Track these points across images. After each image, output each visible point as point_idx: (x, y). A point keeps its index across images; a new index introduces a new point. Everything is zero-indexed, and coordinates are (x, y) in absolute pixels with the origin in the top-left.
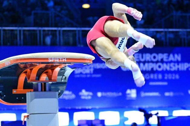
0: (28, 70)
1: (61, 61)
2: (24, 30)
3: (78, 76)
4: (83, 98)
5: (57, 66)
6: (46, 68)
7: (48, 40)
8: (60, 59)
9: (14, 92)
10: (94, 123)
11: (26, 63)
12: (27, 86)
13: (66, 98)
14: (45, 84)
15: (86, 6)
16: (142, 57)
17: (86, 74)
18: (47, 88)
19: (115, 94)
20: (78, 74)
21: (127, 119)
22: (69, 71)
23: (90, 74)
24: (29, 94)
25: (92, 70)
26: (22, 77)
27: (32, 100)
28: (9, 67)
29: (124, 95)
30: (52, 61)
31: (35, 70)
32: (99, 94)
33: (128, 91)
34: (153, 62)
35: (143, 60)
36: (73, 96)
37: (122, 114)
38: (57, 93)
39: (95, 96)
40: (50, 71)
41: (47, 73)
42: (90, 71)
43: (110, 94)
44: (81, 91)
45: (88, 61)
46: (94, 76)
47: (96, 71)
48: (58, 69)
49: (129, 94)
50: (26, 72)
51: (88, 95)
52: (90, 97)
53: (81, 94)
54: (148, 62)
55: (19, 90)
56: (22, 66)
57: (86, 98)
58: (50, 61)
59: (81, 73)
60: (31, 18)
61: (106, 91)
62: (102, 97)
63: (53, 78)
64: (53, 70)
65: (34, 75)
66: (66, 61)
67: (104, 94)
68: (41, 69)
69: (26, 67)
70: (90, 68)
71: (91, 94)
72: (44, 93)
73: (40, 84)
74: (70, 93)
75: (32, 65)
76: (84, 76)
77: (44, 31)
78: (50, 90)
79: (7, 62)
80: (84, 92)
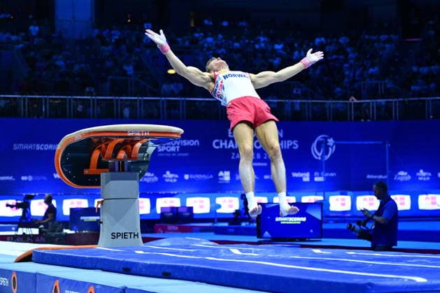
0: (103, 146)
1: (143, 134)
2: (98, 100)
3: (162, 155)
4: (167, 180)
5: (138, 141)
6: (125, 143)
7: (126, 112)
8: (141, 132)
9: (86, 172)
10: (180, 210)
11: (100, 137)
12: (102, 165)
13: (148, 180)
14: (123, 162)
15: (172, 71)
17: (171, 152)
18: (126, 168)
19: (204, 177)
21: (219, 206)
22: (151, 149)
23: (176, 152)
24: (104, 176)
25: (178, 147)
26: (96, 154)
27: (107, 182)
28: (81, 142)
29: (217, 177)
30: (132, 134)
31: (112, 145)
32: (186, 177)
33: (221, 174)
36: (156, 179)
37: (213, 201)
38: (138, 174)
39: (181, 179)
40: (129, 147)
41: (125, 149)
42: (176, 149)
43: (198, 176)
45: (176, 136)
46: (180, 155)
47: (183, 149)
48: (139, 145)
49: (221, 177)
50: (100, 149)
51: (173, 178)
52: (175, 180)
53: (165, 176)
55: (92, 170)
56: (95, 140)
57: (171, 181)
58: (130, 134)
59: (165, 151)
60: (107, 85)
61: (194, 173)
63: (132, 156)
64: (133, 146)
65: (109, 152)
66: (148, 134)
67: (192, 176)
68: (118, 144)
69: (100, 142)
70: (176, 145)
71: (177, 176)
72: (121, 173)
73: (117, 163)
74: (153, 175)
75: (108, 140)
76: (169, 155)
77: (121, 100)
78: (129, 170)
79: (77, 135)
80: (168, 175)
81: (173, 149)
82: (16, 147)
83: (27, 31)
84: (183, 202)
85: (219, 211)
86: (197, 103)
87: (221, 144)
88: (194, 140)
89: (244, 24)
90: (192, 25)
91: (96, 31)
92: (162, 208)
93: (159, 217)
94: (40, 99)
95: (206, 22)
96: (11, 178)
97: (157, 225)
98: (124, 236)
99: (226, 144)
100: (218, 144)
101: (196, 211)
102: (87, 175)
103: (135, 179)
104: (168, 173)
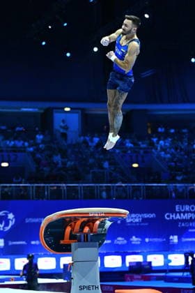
0: (73, 223)
1: (100, 215)
3: (129, 224)
4: (133, 243)
5: (97, 220)
6: (88, 221)
7: (104, 195)
8: (98, 214)
9: (62, 242)
10: (143, 264)
11: (70, 217)
12: (72, 237)
14: (87, 235)
15: (135, 165)
16: (182, 208)
17: (136, 223)
18: (89, 240)
21: (170, 261)
23: (139, 223)
24: (73, 245)
25: (141, 219)
26: (68, 229)
27: (76, 249)
28: (56, 221)
29: (168, 240)
30: (92, 215)
31: (79, 223)
32: (147, 240)
33: (171, 237)
34: (191, 212)
35: (183, 211)
36: (125, 242)
37: (166, 257)
38: (98, 243)
39: (143, 241)
40: (91, 224)
41: (89, 226)
42: (139, 221)
43: (156, 239)
44: (132, 237)
46: (142, 224)
48: (98, 222)
49: (172, 240)
50: (71, 226)
51: (137, 241)
52: (139, 243)
53: (131, 239)
54: (188, 212)
55: (66, 241)
56: (68, 219)
57: (137, 243)
58: (90, 215)
59: (132, 222)
60: (90, 176)
62: (149, 242)
63: (94, 230)
64: (94, 223)
65: (77, 227)
66: (104, 215)
67: (151, 240)
68: (84, 221)
69: (71, 221)
70: (139, 218)
71: (140, 240)
72: (86, 243)
73: (82, 236)
74: (123, 239)
75: (76, 219)
76: (134, 224)
77: (100, 186)
78: (91, 241)
79: (54, 216)
80: (134, 238)
81: (137, 220)
82: (27, 221)
84: (145, 258)
85: (170, 264)
86: (154, 188)
87: (171, 216)
88: (152, 213)
89: (185, 131)
90: (150, 132)
91: (82, 138)
92: (130, 263)
93: (127, 269)
94: (44, 187)
95: (160, 130)
96: (24, 243)
97: (126, 275)
98: (88, 288)
99: (174, 216)
100: (168, 216)
101: (154, 264)
102: (62, 245)
103: (95, 247)
104: (134, 237)
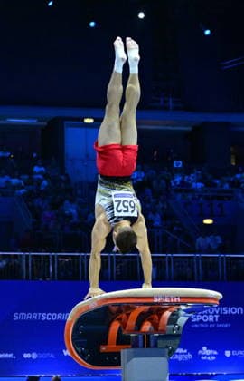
0: (124, 316)
2: (117, 257)
4: (203, 358)
5: (166, 309)
6: (150, 312)
9: (103, 349)
11: (120, 305)
12: (123, 340)
13: (179, 358)
14: (148, 336)
15: (208, 221)
18: (152, 344)
20: (196, 323)
22: (182, 320)
23: (215, 322)
24: (124, 353)
26: (115, 327)
27: (128, 361)
30: (159, 300)
31: (134, 315)
32: (228, 353)
38: (167, 350)
39: (221, 356)
40: (156, 316)
41: (151, 320)
42: (215, 319)
43: (243, 353)
44: (200, 349)
45: (213, 302)
47: (223, 318)
48: (167, 314)
50: (120, 320)
51: (211, 355)
52: (213, 358)
53: (200, 352)
55: (110, 347)
56: (114, 309)
58: (156, 301)
59: (201, 321)
61: (237, 349)
62: (231, 357)
63: (160, 328)
64: (160, 315)
65: (131, 323)
66: (179, 300)
67: (234, 353)
68: (142, 314)
69: (120, 311)
70: (215, 313)
71: (215, 353)
72: (146, 350)
73: (140, 336)
74: (185, 351)
75: (129, 308)
78: (156, 346)
79: (91, 303)
80: (205, 351)
81: (211, 319)
82: (17, 317)
83: (31, 173)
90: (233, 163)
94: (47, 257)
96: (10, 356)
102: (104, 353)
103: (163, 356)
104: (204, 348)
